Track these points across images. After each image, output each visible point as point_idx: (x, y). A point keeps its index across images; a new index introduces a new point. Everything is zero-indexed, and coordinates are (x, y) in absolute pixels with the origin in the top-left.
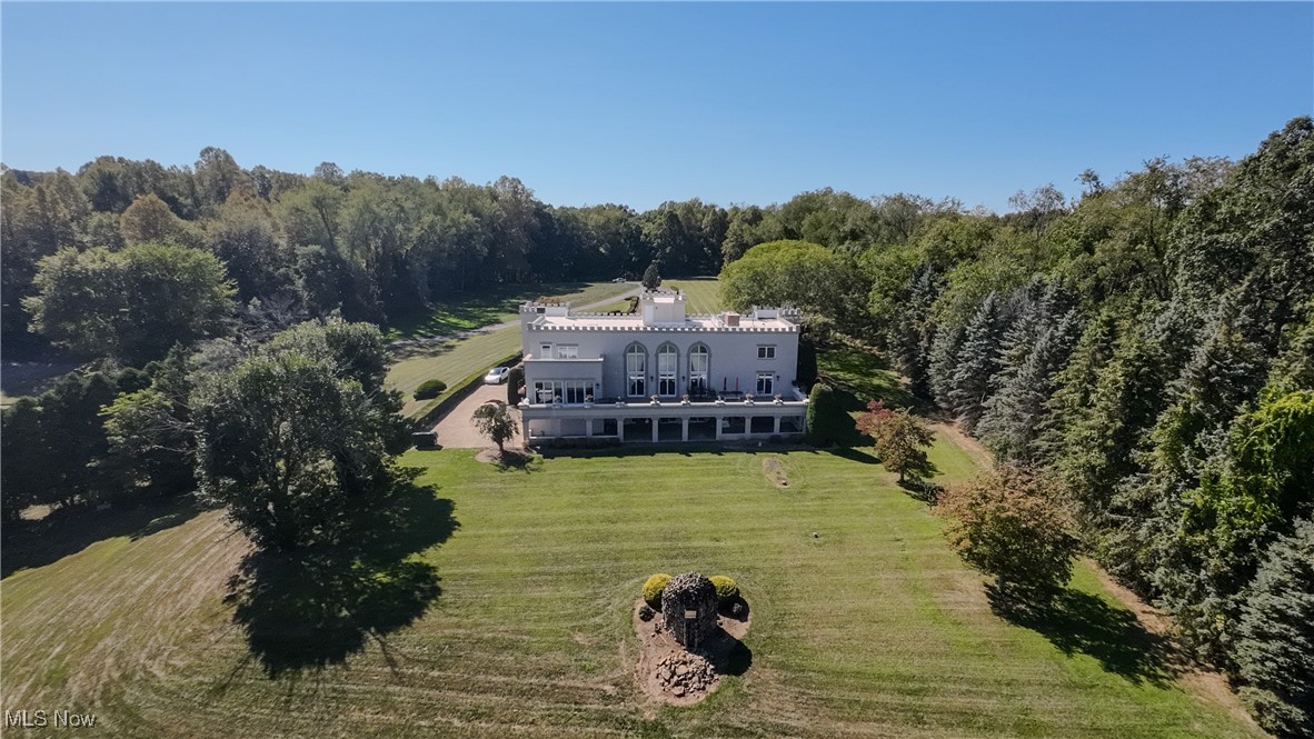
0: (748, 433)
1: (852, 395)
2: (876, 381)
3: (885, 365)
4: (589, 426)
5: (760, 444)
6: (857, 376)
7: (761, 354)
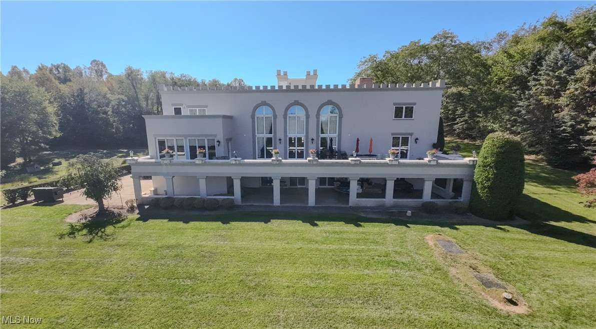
0: (389, 198)
4: (203, 184)
5: (409, 213)
7: (398, 113)
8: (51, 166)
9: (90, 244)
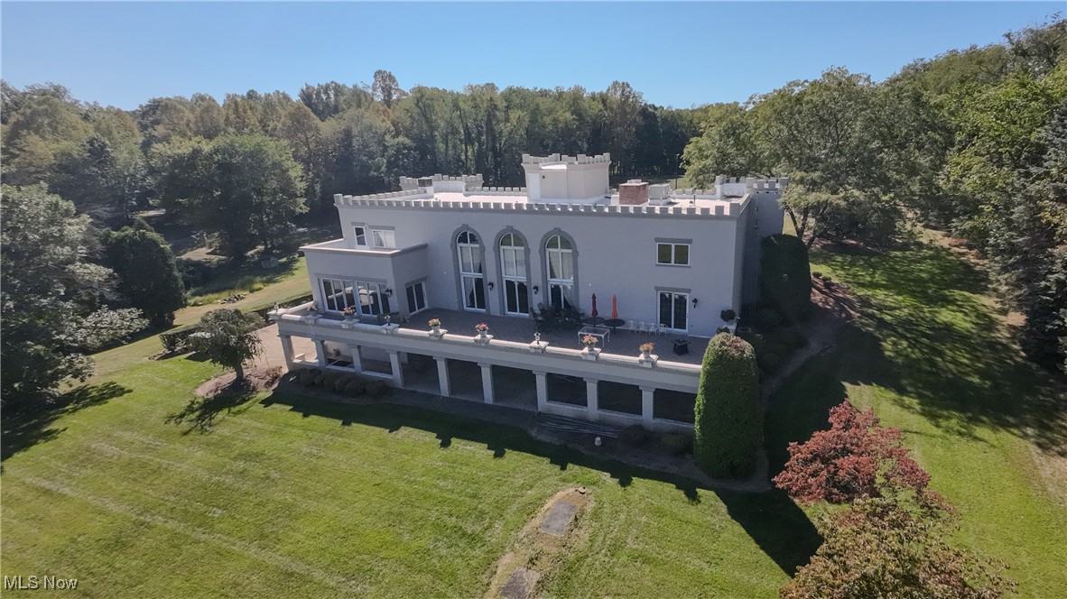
0: (593, 407)
1: (875, 344)
2: (945, 315)
3: (977, 282)
5: (597, 441)
6: (909, 301)
7: (664, 256)
8: (296, 256)
9: (186, 438)
